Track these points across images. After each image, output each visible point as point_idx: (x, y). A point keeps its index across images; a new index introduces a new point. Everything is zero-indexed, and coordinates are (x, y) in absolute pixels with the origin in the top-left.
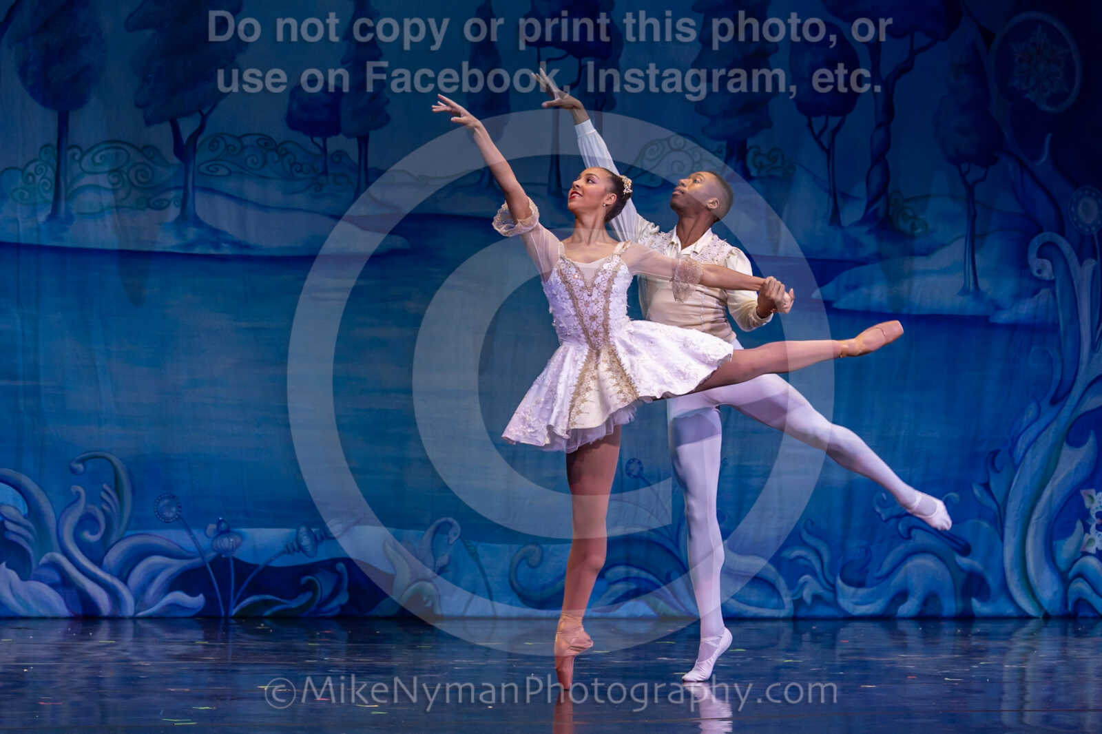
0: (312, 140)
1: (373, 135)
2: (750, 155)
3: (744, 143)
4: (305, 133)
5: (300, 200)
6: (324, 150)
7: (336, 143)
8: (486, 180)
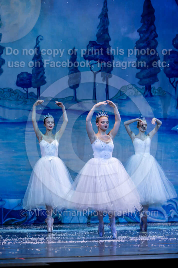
0: (24, 89)
1: (41, 87)
2: (152, 90)
3: (150, 86)
4: (22, 87)
5: (20, 106)
6: (27, 92)
7: (31, 90)
8: (74, 99)
